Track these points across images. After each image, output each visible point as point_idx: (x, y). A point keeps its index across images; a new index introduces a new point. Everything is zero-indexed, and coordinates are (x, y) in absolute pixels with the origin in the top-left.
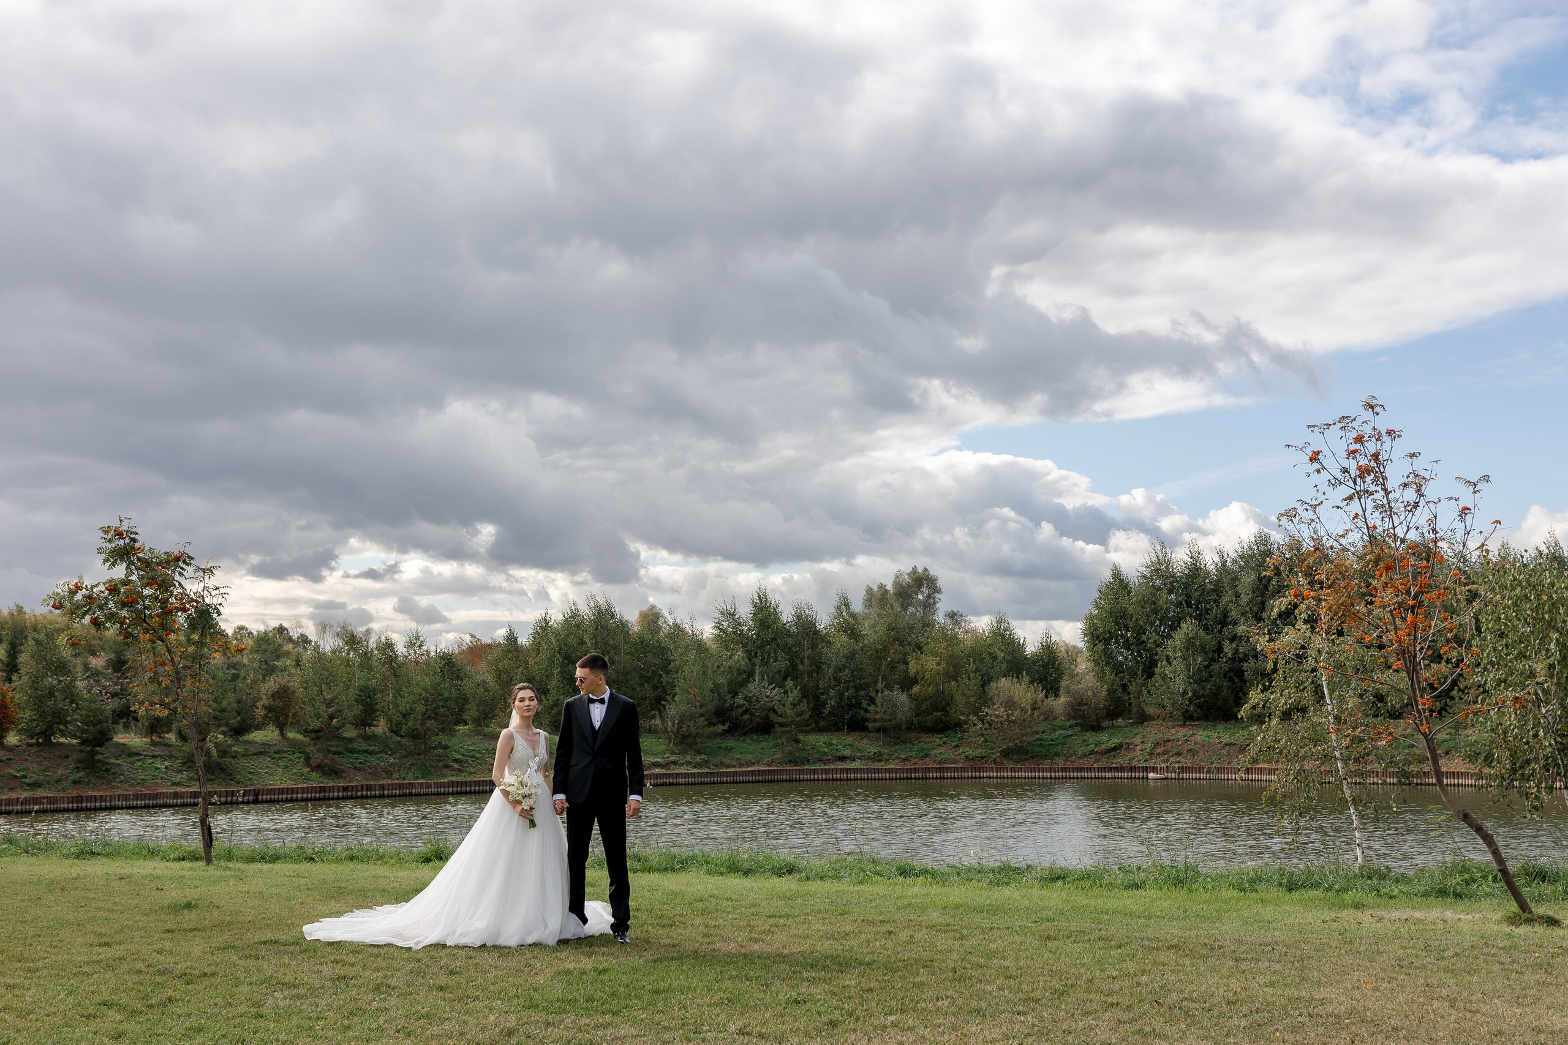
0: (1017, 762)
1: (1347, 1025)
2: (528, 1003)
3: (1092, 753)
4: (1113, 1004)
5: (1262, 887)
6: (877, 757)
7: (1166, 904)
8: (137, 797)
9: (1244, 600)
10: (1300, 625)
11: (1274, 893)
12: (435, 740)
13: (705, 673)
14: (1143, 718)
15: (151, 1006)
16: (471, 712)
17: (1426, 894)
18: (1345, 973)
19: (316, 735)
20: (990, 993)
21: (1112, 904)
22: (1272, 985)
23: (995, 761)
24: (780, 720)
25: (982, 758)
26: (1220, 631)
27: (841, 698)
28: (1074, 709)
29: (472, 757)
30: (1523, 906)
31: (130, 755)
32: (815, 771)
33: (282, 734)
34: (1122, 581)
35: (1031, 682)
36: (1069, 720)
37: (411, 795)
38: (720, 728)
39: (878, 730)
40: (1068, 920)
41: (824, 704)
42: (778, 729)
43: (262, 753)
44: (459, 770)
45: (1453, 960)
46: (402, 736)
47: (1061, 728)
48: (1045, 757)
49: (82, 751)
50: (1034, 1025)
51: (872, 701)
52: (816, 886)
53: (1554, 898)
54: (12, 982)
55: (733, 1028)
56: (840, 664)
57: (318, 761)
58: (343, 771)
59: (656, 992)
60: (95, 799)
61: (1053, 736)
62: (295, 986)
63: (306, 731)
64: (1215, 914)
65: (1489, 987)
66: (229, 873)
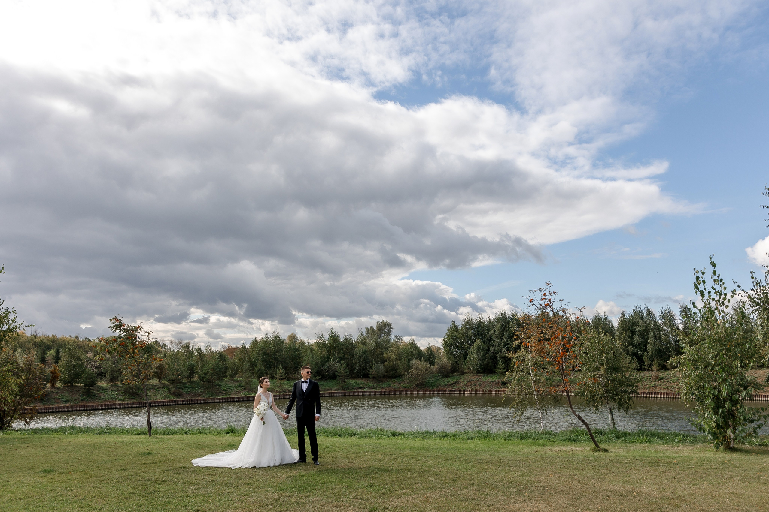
0: (420, 388)
1: (547, 490)
2: (280, 489)
3: (446, 385)
4: (472, 484)
5: (512, 438)
6: (373, 387)
7: (482, 446)
8: (106, 405)
9: (497, 333)
10: (522, 350)
11: (516, 441)
12: (216, 383)
13: (313, 358)
14: (463, 373)
15: (148, 494)
16: (229, 372)
17: (565, 440)
18: (544, 471)
19: (173, 382)
20: (432, 481)
21: (465, 446)
22: (522, 476)
23: (413, 388)
24: (339, 374)
25: (409, 387)
26: (489, 343)
27: (360, 367)
28: (440, 370)
29: (230, 389)
30: (597, 446)
31: (103, 390)
32: (351, 392)
33: (160, 381)
34: (455, 326)
35: (425, 361)
36: (438, 374)
37: (207, 403)
38: (318, 377)
39: (373, 378)
40: (452, 453)
41: (354, 369)
42: (338, 378)
43: (152, 388)
44: (225, 393)
45: (577, 465)
46: (204, 382)
47: (436, 377)
48: (430, 387)
49: (85, 389)
50: (449, 493)
51: (371, 368)
52: (365, 441)
53: (605, 441)
54: (95, 486)
55: (351, 496)
56: (361, 355)
57: (173, 391)
58: (182, 395)
59: (323, 483)
60: (90, 406)
61: (433, 379)
62: (197, 484)
63: (169, 380)
64: (499, 449)
65: (589, 475)
66: (158, 440)
